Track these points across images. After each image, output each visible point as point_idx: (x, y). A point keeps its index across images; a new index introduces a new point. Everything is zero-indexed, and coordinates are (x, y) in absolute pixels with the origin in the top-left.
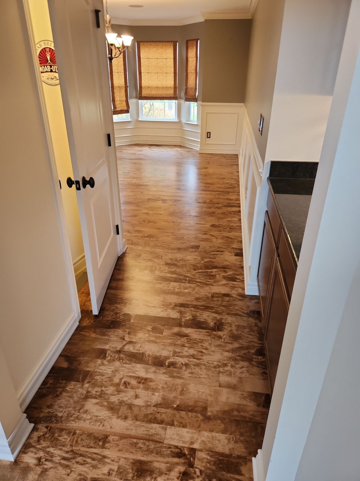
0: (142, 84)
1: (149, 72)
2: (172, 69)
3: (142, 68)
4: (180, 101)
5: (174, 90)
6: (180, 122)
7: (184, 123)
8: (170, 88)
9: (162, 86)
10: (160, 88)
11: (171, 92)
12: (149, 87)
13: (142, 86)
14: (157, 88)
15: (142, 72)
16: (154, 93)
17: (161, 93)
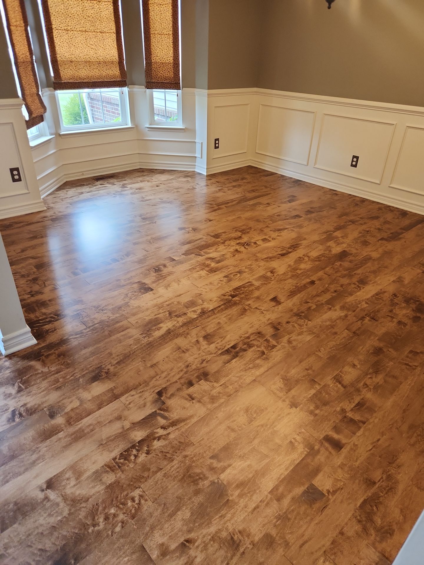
0: (58, 56)
1: (69, 28)
2: (111, 24)
3: (52, 18)
4: (134, 88)
5: (119, 67)
6: (136, 128)
7: (148, 128)
8: (112, 63)
9: (98, 60)
10: (94, 63)
11: (115, 72)
12: (71, 62)
13: (58, 59)
14: (88, 63)
15: (54, 27)
16: (84, 73)
17: (98, 74)
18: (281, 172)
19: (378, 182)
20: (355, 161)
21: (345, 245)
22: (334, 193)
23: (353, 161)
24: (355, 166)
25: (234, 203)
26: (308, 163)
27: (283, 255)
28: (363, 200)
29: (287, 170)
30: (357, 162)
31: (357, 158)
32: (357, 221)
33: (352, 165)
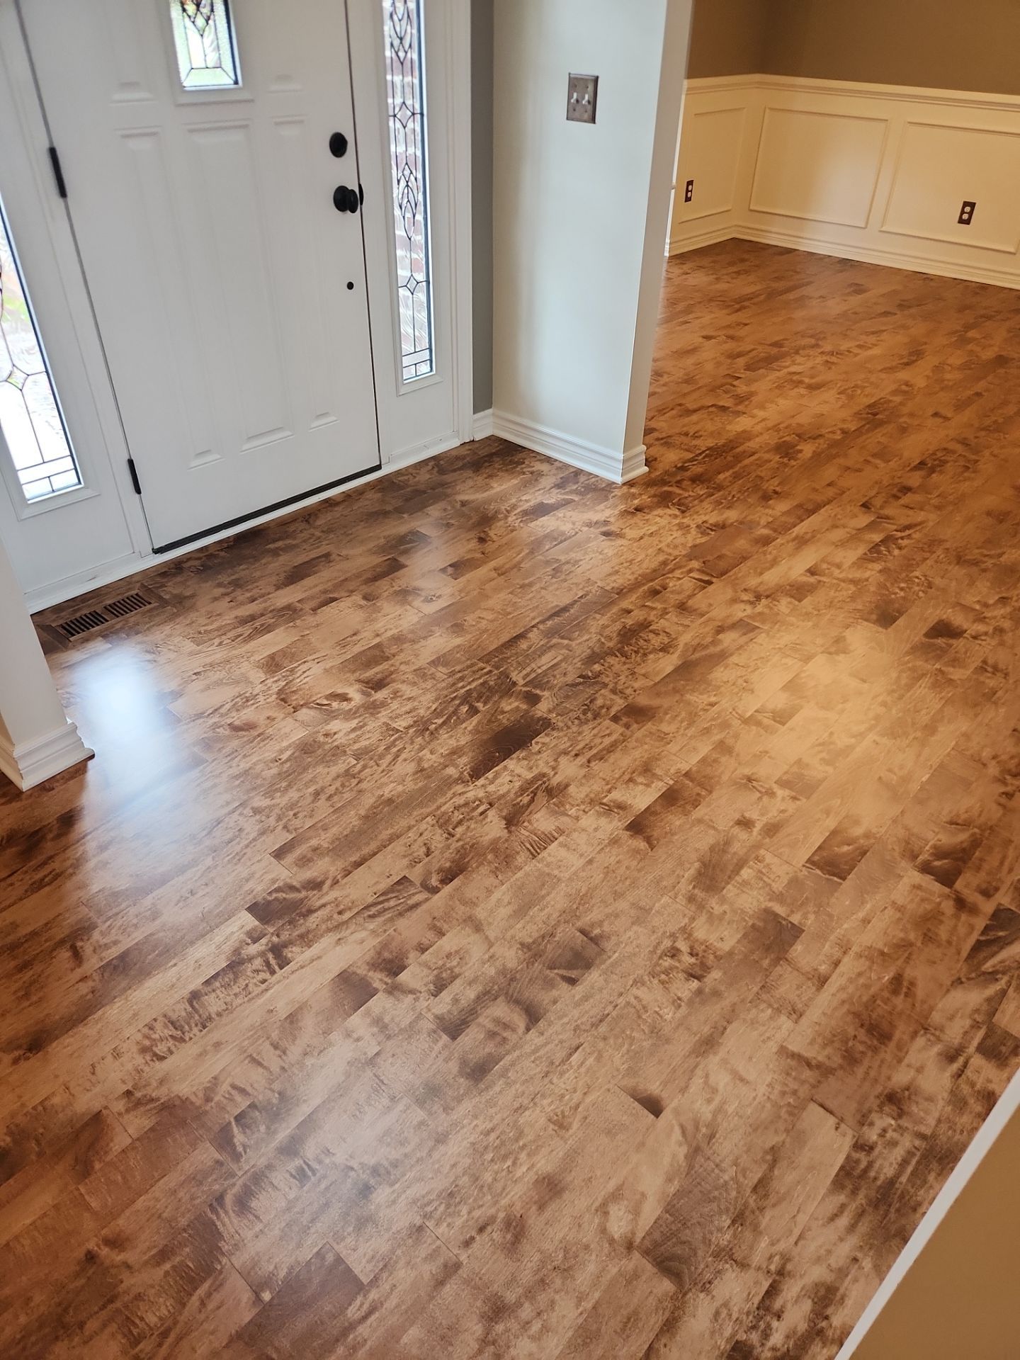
18: (804, 246)
19: (1012, 250)
20: (967, 213)
21: (996, 349)
22: (925, 277)
23: (963, 212)
24: (968, 222)
25: (762, 297)
26: (867, 223)
27: (907, 364)
28: (984, 287)
29: (819, 241)
30: (971, 214)
31: (972, 205)
32: (994, 316)
33: (961, 221)
